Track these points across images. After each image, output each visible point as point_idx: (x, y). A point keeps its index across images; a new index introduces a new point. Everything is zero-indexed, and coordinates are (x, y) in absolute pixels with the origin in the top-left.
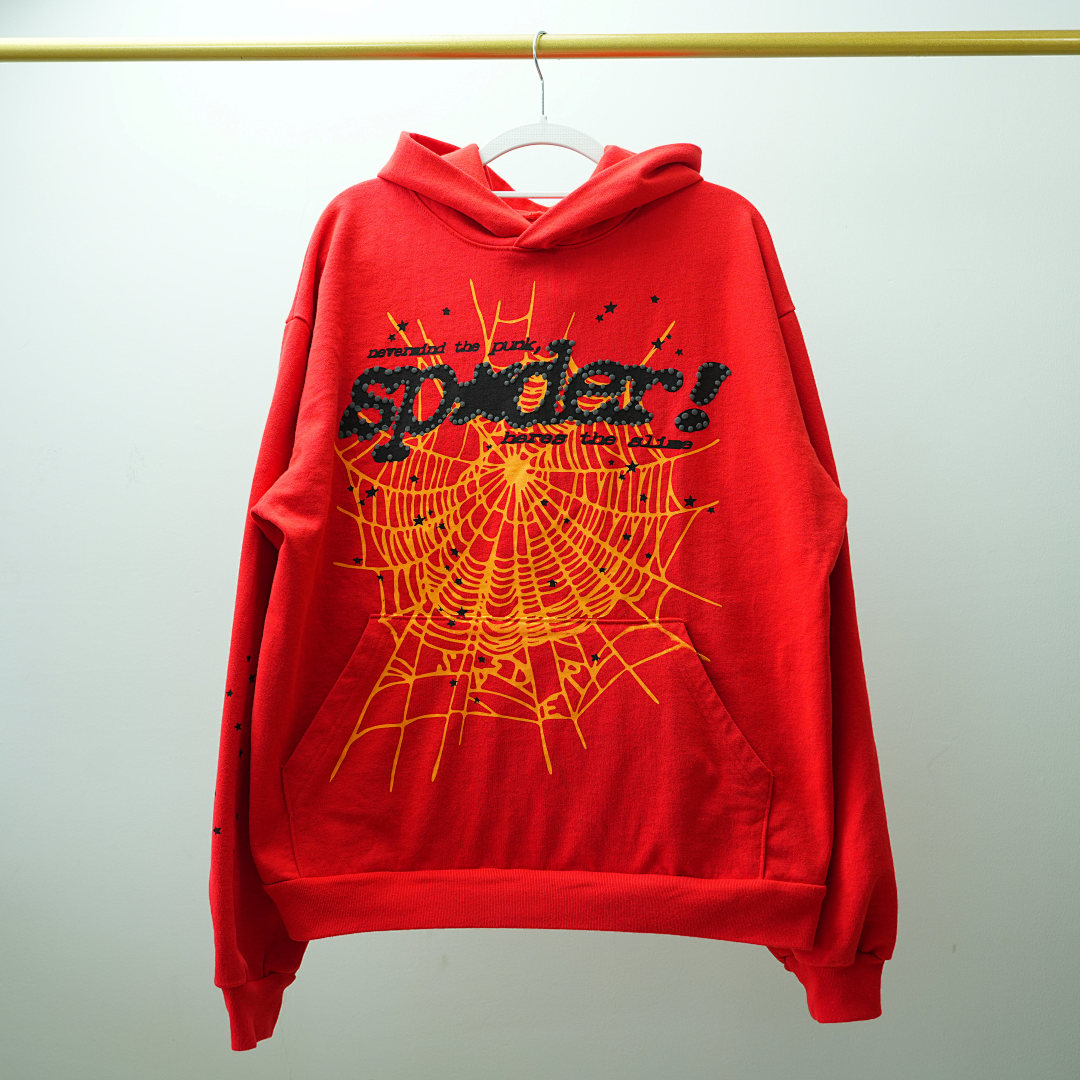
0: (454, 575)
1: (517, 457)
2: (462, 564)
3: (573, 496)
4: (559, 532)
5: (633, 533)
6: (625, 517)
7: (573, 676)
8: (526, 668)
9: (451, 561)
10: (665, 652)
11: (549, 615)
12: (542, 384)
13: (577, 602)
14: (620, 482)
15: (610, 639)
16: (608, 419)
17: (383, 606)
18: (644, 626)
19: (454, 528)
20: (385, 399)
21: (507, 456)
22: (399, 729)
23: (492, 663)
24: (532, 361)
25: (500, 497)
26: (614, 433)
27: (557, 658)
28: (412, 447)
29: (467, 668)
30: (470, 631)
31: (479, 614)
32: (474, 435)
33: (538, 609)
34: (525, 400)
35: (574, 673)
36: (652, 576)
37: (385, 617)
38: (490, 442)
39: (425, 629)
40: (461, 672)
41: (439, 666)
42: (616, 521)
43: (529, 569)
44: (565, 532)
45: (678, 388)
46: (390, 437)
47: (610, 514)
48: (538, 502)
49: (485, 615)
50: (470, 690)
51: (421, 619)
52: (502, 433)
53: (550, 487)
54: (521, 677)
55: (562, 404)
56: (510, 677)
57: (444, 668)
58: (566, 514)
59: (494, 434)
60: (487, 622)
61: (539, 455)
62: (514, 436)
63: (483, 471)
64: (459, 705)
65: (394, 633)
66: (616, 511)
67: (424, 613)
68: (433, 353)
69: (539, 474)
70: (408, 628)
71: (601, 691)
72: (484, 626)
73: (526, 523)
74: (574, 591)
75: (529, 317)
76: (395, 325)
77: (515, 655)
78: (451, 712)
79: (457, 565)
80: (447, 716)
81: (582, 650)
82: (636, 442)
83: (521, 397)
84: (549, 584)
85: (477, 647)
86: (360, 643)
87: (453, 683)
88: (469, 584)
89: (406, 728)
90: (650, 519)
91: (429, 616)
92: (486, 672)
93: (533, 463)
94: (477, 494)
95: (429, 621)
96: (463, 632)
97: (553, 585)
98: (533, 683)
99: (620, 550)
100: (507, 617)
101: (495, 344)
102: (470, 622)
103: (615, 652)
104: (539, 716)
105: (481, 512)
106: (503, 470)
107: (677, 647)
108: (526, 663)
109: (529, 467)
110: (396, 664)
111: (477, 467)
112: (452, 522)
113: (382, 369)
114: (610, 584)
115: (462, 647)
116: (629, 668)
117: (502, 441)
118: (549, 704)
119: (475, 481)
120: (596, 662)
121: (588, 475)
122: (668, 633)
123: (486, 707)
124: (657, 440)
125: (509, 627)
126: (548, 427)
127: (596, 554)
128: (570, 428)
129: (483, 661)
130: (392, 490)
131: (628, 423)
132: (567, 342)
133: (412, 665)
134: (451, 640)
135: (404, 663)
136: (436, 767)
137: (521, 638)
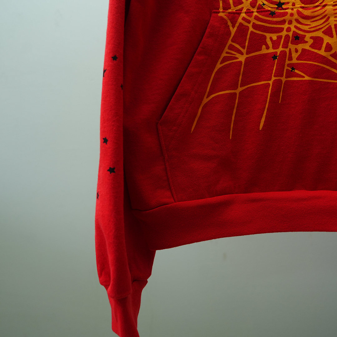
8: (333, 41)
17: (221, 5)
22: (235, 94)
23: (306, 39)
29: (285, 46)
31: (294, 4)
37: (223, 12)
39: (252, 19)
40: (281, 49)
41: (264, 47)
49: (299, 4)
50: (287, 62)
51: (249, 13)
54: (329, 48)
56: (320, 49)
57: (268, 48)
60: (301, 10)
64: (279, 73)
65: (229, 23)
67: (251, 8)
70: (240, 20)
72: (299, 12)
77: (323, 32)
78: (273, 78)
80: (271, 82)
85: (293, 29)
86: (208, 30)
87: (275, 58)
89: (240, 93)
91: (255, 10)
92: (300, 47)
95: (255, 14)
96: (282, 19)
100: (317, 4)
102: (287, 11)
108: (332, 37)
110: (231, 48)
115: (282, 30)
123: (300, 73)
125: (319, 11)
129: (298, 39)
133: (244, 48)
134: (273, 26)
135: (237, 46)
136: (263, 119)
137: (329, 18)
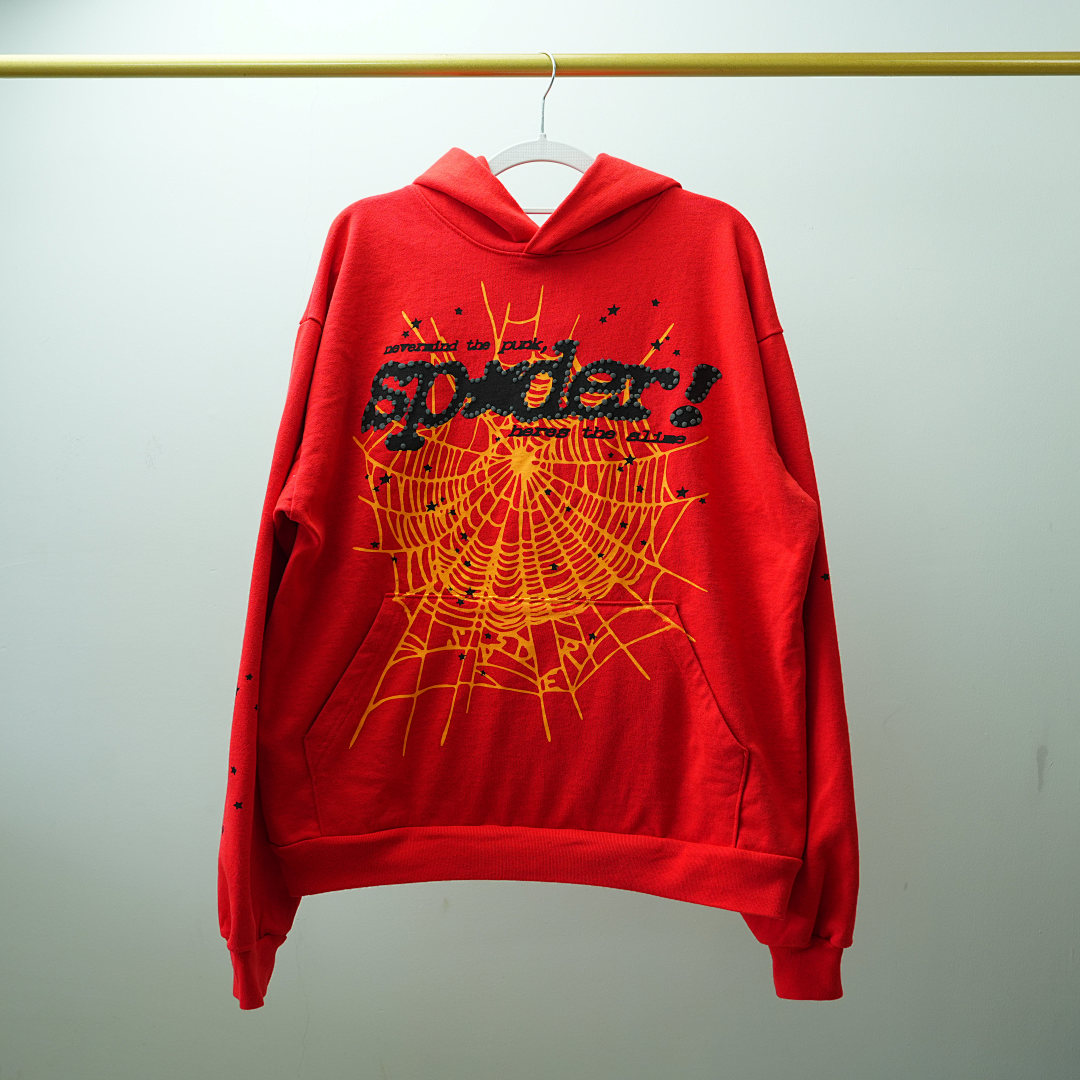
0: (463, 558)
1: (523, 449)
2: (471, 547)
3: (575, 486)
4: (561, 519)
5: (630, 522)
6: (623, 506)
7: (571, 653)
8: (529, 645)
9: (461, 545)
10: (657, 632)
11: (550, 596)
12: (547, 382)
13: (576, 585)
14: (618, 474)
15: (606, 620)
16: (609, 414)
17: (397, 585)
18: (638, 608)
19: (464, 514)
20: (397, 391)
21: (514, 448)
22: (412, 699)
23: (498, 639)
24: (538, 360)
25: (507, 486)
26: (614, 428)
27: (557, 636)
28: (426, 438)
29: (474, 644)
30: (477, 610)
31: (486, 594)
32: (484, 427)
33: (540, 590)
34: (532, 396)
35: (573, 650)
36: (647, 562)
37: (399, 596)
38: (499, 435)
39: (436, 607)
40: (469, 647)
41: (449, 641)
42: (614, 510)
43: (532, 553)
44: (566, 519)
45: (675, 386)
46: (402, 427)
47: (608, 504)
48: (542, 491)
49: (492, 595)
50: (477, 664)
51: (432, 598)
52: (510, 426)
53: (554, 477)
54: (524, 653)
55: (566, 401)
56: (514, 653)
57: (454, 643)
58: (568, 503)
59: (503, 427)
60: (493, 602)
61: (544, 448)
62: (520, 429)
63: (491, 462)
64: (466, 677)
65: (407, 610)
66: (614, 501)
67: (434, 592)
68: (445, 350)
69: (543, 466)
70: (420, 606)
71: (597, 667)
72: (491, 605)
73: (531, 511)
74: (574, 574)
75: (537, 318)
76: (409, 322)
77: (518, 633)
78: (459, 683)
79: (466, 548)
80: (456, 687)
81: (580, 630)
82: (634, 436)
83: (528, 393)
84: (551, 568)
85: (484, 625)
86: (376, 621)
87: (462, 657)
88: (476, 566)
89: (418, 697)
90: (646, 508)
91: (440, 595)
92: (492, 647)
93: (538, 455)
94: (485, 483)
95: (440, 600)
96: (471, 610)
97: (555, 568)
98: (535, 658)
99: (617, 537)
100: (512, 598)
101: (504, 343)
102: (478, 601)
103: (610, 632)
104: (540, 688)
105: (489, 500)
106: (510, 460)
107: (667, 628)
108: (528, 639)
109: (535, 459)
111: (486, 458)
112: (462, 508)
113: (396, 364)
114: (607, 568)
115: (471, 624)
116: (623, 647)
117: (510, 434)
118: (550, 678)
119: (483, 471)
120: (593, 641)
121: (589, 466)
122: (660, 615)
123: (491, 679)
124: (654, 435)
125: (513, 607)
126: (552, 421)
127: (595, 540)
128: (573, 423)
130: (405, 478)
131: (627, 419)
132: (572, 342)
133: (425, 642)
134: (460, 618)
135: (416, 638)
136: (445, 733)
137: (525, 617)
